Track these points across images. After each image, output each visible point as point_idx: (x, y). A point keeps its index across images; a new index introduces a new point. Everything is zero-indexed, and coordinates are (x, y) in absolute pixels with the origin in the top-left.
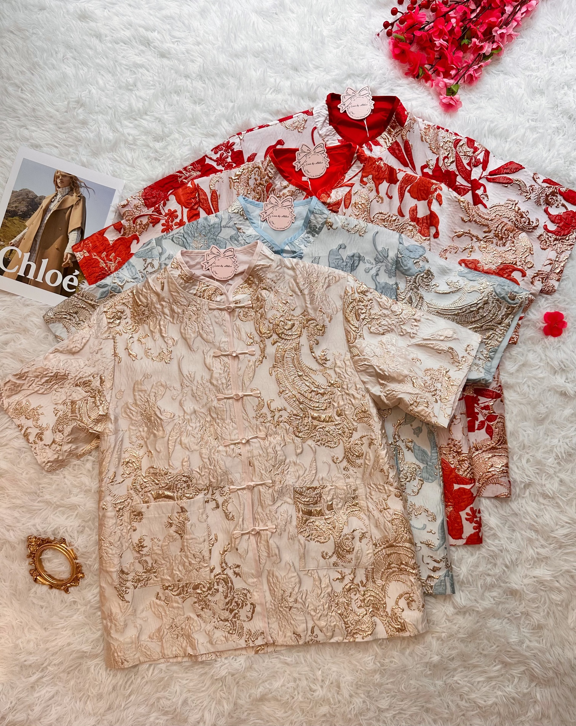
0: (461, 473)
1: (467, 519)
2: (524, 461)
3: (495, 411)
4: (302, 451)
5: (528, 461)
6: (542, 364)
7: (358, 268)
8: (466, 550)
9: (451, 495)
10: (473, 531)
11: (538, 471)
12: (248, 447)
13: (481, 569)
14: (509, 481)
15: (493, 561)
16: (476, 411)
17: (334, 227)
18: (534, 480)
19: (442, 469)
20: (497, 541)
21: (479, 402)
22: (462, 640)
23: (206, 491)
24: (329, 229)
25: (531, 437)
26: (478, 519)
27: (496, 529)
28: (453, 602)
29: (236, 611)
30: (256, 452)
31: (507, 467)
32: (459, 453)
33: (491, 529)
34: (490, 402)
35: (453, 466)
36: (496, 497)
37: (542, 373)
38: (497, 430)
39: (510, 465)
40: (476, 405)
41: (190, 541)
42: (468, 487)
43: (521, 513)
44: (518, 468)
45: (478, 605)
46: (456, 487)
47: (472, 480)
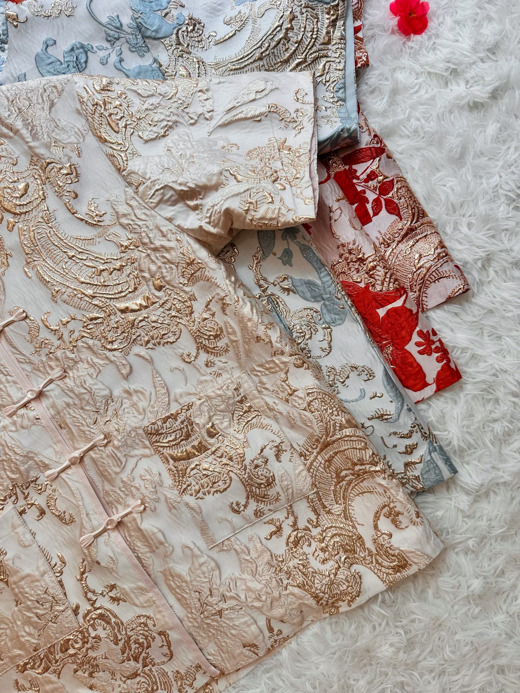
0: (378, 288)
1: (421, 353)
2: (464, 229)
3: (386, 174)
4: (131, 368)
5: (470, 225)
6: (421, 80)
7: (89, 64)
8: (442, 399)
9: (380, 328)
10: (439, 366)
11: (492, 232)
12: (45, 403)
13: (478, 417)
14: (457, 266)
15: (490, 397)
16: (359, 189)
17: (22, 19)
18: (493, 248)
19: (350, 296)
20: (482, 365)
21: (358, 174)
22: (503, 538)
23: (14, 498)
24: (16, 26)
25: (457, 189)
26: (438, 344)
27: (472, 346)
28: (462, 487)
29: (143, 655)
30: (60, 403)
31: (443, 247)
32: (362, 260)
33: (464, 350)
34: (373, 165)
35: (362, 285)
36: (449, 300)
37: (427, 92)
38: (403, 200)
39: (447, 244)
40: (355, 181)
41: (23, 583)
42: (398, 303)
43: (498, 305)
44: (460, 243)
45: (500, 473)
46: (382, 312)
47: (400, 291)
